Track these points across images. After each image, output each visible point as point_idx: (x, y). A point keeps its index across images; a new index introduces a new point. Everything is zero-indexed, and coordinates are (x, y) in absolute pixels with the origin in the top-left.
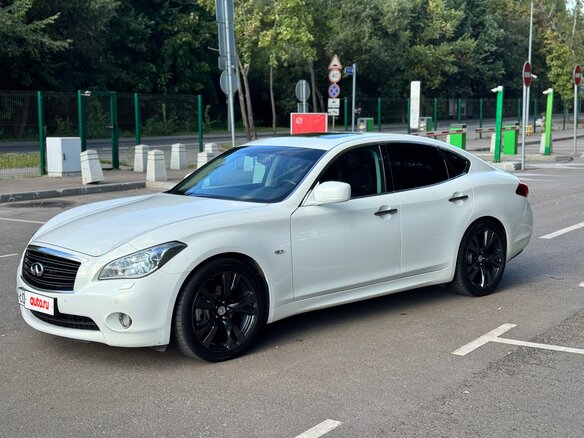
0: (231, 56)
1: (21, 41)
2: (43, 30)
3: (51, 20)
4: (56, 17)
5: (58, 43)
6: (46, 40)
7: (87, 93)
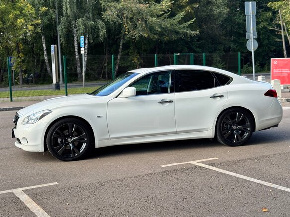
0: (253, 32)
1: (177, 33)
2: (187, 27)
3: (191, 22)
4: (194, 20)
5: (193, 32)
6: (189, 32)
7: (179, 54)
